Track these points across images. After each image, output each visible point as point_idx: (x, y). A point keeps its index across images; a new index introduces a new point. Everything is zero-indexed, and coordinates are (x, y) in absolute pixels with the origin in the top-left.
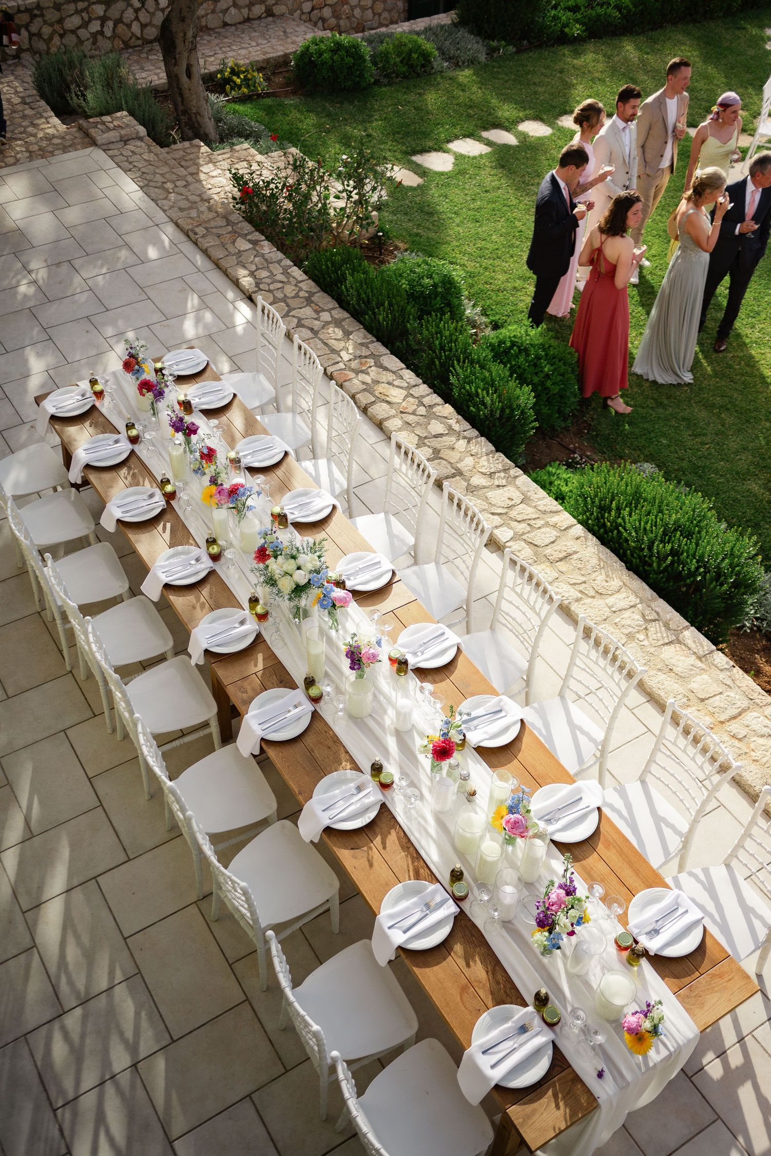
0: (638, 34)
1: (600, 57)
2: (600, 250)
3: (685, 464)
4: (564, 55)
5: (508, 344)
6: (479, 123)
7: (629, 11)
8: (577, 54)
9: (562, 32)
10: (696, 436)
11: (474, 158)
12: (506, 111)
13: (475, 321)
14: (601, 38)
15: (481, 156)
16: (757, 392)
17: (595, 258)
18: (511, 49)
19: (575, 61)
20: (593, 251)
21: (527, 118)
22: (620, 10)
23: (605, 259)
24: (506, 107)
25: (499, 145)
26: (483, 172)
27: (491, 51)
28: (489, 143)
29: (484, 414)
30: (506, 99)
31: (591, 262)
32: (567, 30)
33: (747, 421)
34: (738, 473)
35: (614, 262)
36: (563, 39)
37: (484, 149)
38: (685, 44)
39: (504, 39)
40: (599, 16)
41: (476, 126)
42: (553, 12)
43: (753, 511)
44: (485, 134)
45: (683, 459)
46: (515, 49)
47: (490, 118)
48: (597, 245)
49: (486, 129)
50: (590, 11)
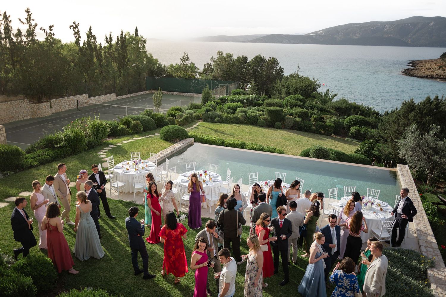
0: (58, 161)
1: (46, 169)
2: (48, 224)
3: (103, 283)
4: (33, 171)
5: (22, 265)
6: (3, 197)
7: (53, 155)
8: (37, 170)
9: (31, 165)
10: (104, 272)
11: (3, 208)
12: (13, 191)
13: (10, 262)
14: (45, 164)
15: (5, 207)
16: (121, 251)
17: (47, 226)
18: (12, 173)
19: (37, 172)
20: (46, 225)
21: (22, 191)
22: (50, 156)
23: (51, 226)
24: (13, 190)
25: (12, 202)
26: (7, 212)
27: (5, 175)
28: (7, 202)
29: (11, 293)
30: (13, 187)
31: (46, 228)
32: (32, 164)
33: (120, 261)
34: (121, 279)
35: (55, 226)
36: (31, 167)
37: (6, 204)
38: (73, 161)
39: (9, 170)
40: (43, 159)
41: (2, 198)
42: (26, 160)
43: (130, 289)
44: (6, 200)
45: (101, 281)
46: (14, 173)
47: (7, 194)
48: (47, 222)
49: (6, 198)
50: (39, 158)
